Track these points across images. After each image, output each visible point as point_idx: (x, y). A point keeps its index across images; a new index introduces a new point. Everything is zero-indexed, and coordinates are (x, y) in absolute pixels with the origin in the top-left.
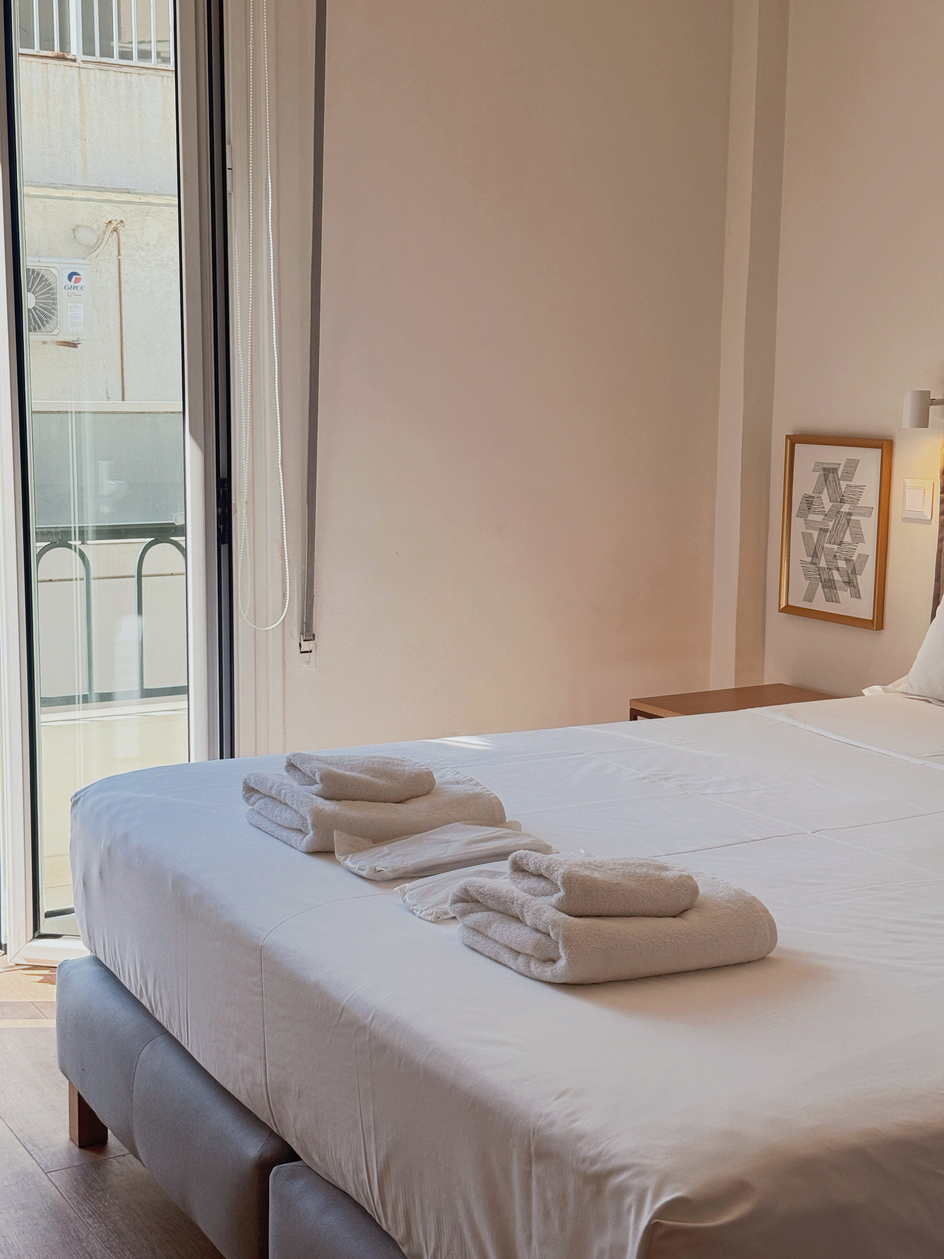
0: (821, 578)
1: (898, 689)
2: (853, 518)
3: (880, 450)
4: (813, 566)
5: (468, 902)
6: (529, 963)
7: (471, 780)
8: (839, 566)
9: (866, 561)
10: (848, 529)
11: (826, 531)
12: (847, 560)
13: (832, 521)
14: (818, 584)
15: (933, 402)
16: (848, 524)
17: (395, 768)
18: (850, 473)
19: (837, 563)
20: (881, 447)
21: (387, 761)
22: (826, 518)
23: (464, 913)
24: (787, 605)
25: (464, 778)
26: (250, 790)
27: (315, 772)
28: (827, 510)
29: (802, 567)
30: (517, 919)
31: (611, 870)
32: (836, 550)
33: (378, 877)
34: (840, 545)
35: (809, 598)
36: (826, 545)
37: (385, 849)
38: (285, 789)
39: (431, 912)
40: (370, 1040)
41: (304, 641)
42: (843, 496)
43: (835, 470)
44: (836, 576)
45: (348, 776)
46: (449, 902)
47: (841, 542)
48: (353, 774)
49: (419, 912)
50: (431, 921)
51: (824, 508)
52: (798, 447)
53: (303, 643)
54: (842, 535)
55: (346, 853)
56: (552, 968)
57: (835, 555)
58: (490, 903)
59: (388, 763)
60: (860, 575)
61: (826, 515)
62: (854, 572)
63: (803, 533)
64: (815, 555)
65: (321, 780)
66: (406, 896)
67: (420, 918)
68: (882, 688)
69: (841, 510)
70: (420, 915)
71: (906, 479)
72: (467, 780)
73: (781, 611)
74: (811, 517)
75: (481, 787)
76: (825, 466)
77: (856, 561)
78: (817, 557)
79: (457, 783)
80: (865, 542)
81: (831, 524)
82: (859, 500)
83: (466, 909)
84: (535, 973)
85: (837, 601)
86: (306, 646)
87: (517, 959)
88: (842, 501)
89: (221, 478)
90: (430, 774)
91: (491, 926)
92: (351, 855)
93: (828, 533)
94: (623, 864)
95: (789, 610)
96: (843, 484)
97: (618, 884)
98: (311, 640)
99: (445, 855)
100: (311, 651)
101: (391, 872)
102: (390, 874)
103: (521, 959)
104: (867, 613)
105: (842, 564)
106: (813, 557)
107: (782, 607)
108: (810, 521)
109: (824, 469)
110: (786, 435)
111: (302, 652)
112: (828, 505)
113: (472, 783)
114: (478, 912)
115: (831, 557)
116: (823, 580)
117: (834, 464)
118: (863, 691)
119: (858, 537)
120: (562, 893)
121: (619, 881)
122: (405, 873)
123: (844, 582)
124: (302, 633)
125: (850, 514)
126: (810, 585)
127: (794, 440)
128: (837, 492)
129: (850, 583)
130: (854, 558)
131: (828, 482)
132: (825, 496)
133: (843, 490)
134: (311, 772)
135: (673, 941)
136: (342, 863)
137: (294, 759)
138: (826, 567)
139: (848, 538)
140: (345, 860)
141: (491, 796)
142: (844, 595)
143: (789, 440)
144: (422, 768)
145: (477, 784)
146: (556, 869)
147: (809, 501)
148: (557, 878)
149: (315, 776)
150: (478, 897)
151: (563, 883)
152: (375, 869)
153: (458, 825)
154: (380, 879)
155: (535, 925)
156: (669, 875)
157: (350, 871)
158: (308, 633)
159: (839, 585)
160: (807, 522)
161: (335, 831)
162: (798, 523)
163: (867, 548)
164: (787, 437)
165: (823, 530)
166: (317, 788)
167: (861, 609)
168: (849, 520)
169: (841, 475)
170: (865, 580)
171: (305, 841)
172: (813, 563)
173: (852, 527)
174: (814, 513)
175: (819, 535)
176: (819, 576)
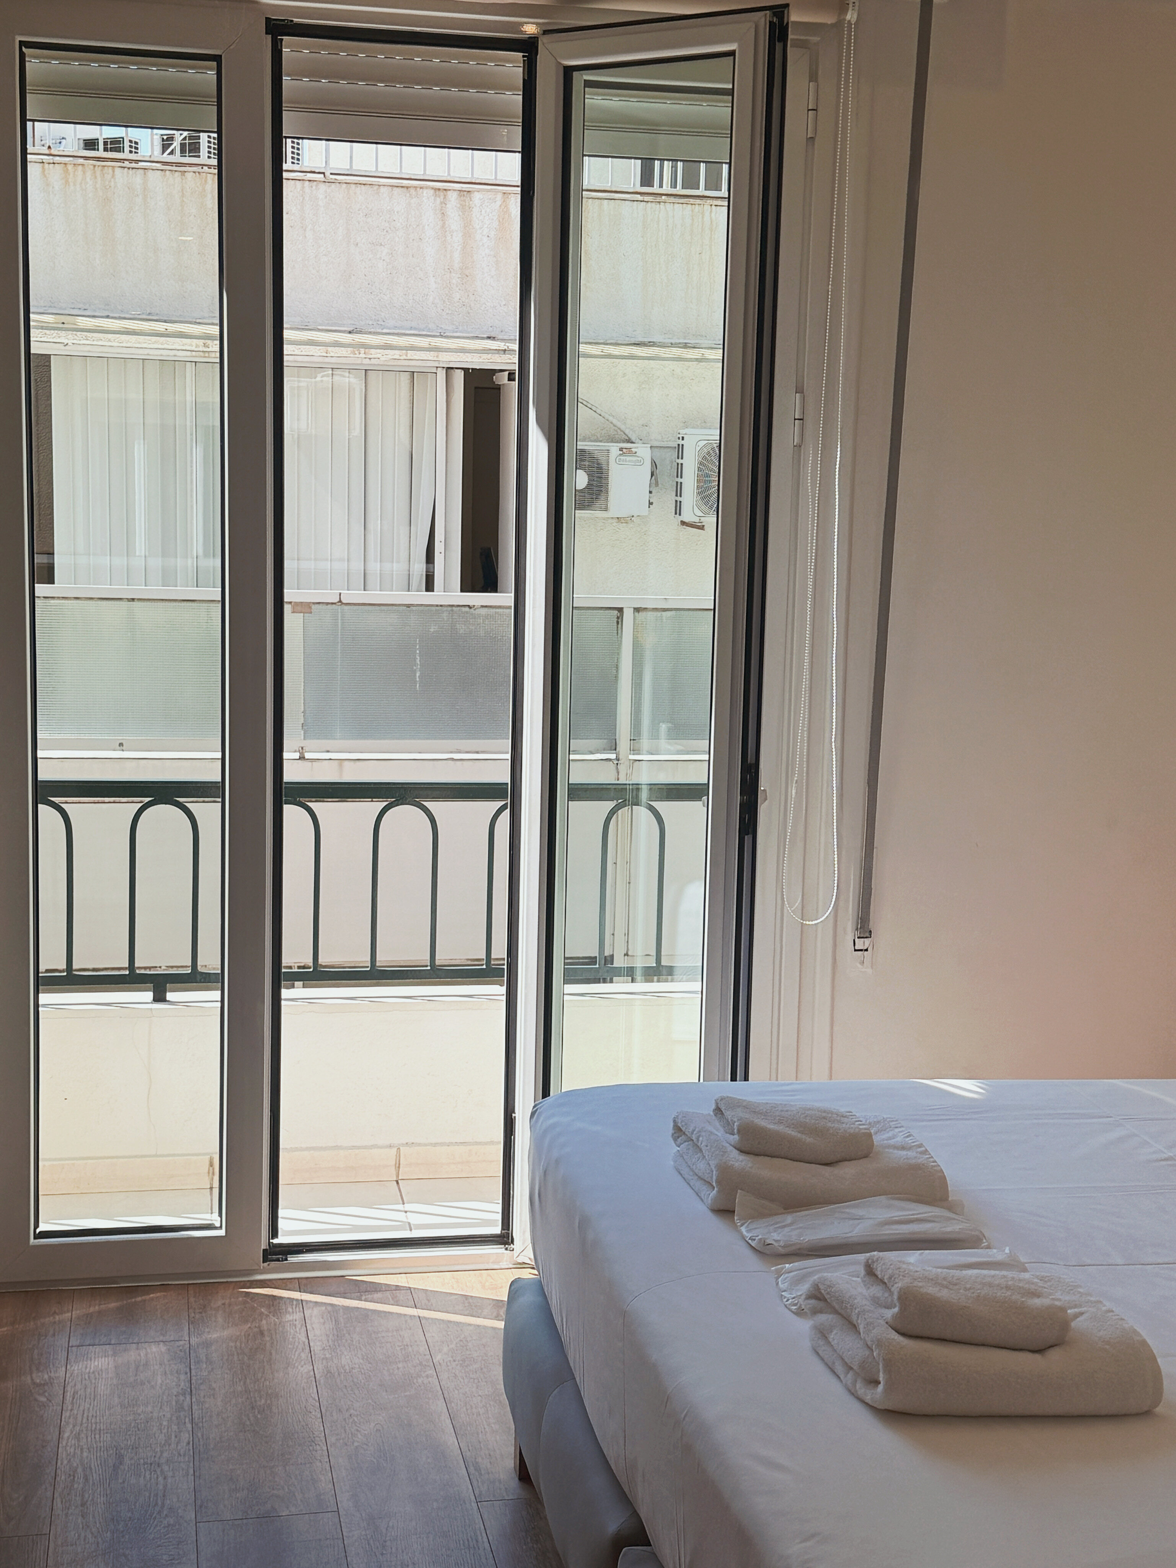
5: (820, 1300)
6: (856, 1380)
7: (921, 1146)
17: (829, 1124)
21: (824, 1114)
23: (815, 1312)
25: (913, 1142)
26: (678, 1131)
27: (735, 1122)
30: (855, 1330)
31: (966, 1289)
33: (765, 1250)
37: (789, 1218)
38: (704, 1134)
39: (796, 1302)
40: (681, 1437)
41: (858, 938)
45: (770, 1130)
46: (803, 1297)
48: (781, 1128)
49: (785, 1300)
50: (793, 1312)
53: (857, 940)
55: (745, 1219)
56: (873, 1391)
58: (836, 1306)
59: (824, 1118)
65: (739, 1131)
66: (780, 1280)
70: (787, 1304)
72: (915, 1146)
75: (928, 1156)
79: (903, 1148)
83: (816, 1307)
84: (859, 1393)
86: (860, 944)
87: (848, 1373)
89: (749, 763)
90: (870, 1135)
91: (832, 1332)
92: (750, 1221)
97: (967, 1307)
98: (866, 938)
99: (850, 1235)
100: (866, 950)
101: (782, 1247)
102: (779, 1248)
103: (851, 1374)
111: (855, 950)
113: (920, 1150)
114: (826, 1313)
120: (896, 1310)
121: (968, 1305)
122: (799, 1249)
124: (857, 929)
134: (731, 1121)
136: (739, 1228)
137: (721, 1103)
140: (742, 1225)
141: (936, 1168)
144: (861, 1127)
145: (926, 1152)
146: (897, 1281)
148: (895, 1289)
149: (735, 1124)
150: (827, 1297)
151: (899, 1298)
152: (765, 1241)
153: (883, 1199)
154: (768, 1252)
155: (865, 1340)
156: (1037, 1302)
157: (743, 1238)
158: (864, 929)
161: (739, 1191)
166: (735, 1139)
171: (711, 1196)
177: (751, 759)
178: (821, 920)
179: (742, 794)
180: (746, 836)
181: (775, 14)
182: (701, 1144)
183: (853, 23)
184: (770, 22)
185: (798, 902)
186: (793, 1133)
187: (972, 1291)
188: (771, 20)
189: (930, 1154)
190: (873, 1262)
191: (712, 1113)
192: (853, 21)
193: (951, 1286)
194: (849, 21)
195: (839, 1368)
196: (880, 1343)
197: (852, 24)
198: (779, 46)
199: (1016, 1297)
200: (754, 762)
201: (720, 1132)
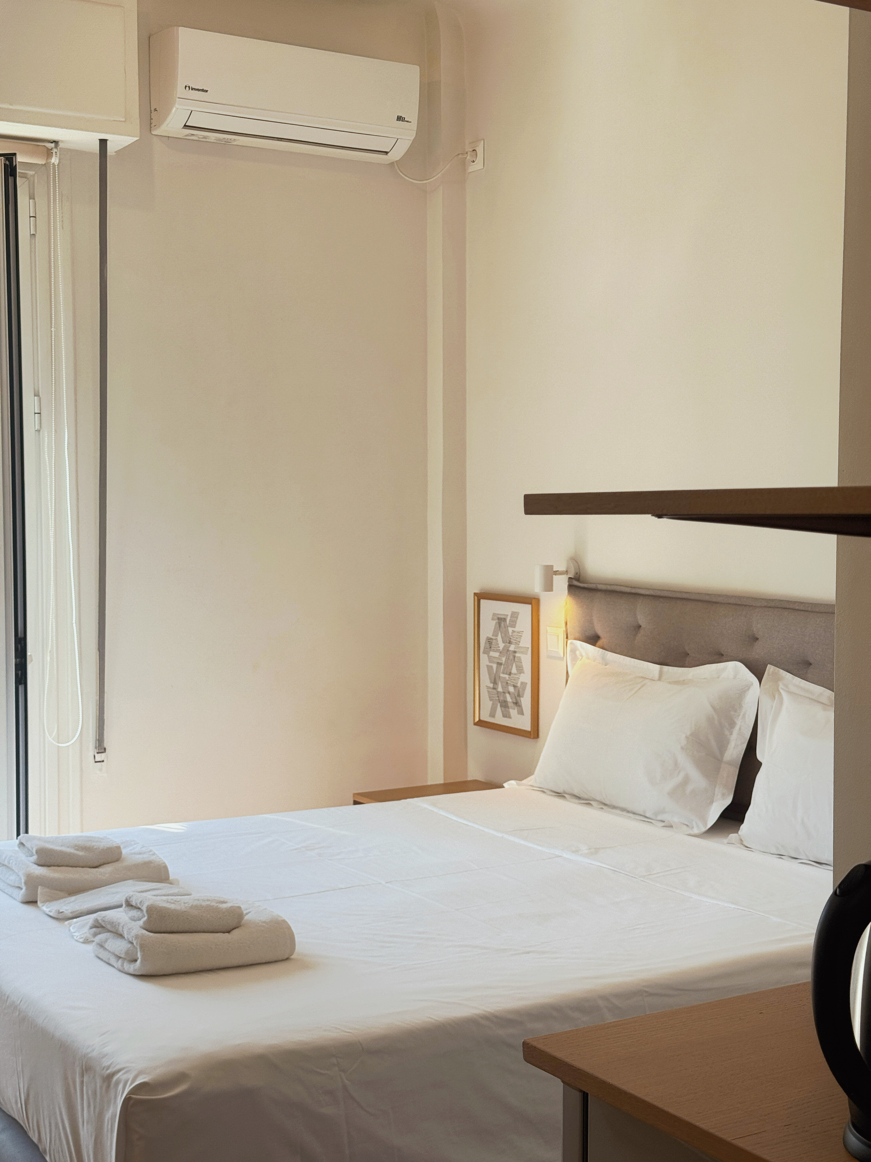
1: (530, 783)
2: (517, 655)
3: (530, 606)
4: (494, 691)
5: (98, 927)
6: (123, 963)
8: (510, 691)
9: (526, 687)
10: (514, 663)
11: (501, 664)
12: (515, 686)
13: (504, 657)
14: (497, 705)
15: (556, 573)
16: (514, 660)
17: (94, 844)
18: (514, 623)
19: (508, 688)
20: (530, 603)
22: (501, 655)
23: (95, 935)
24: (480, 720)
25: (146, 850)
28: (501, 648)
29: (487, 691)
30: (121, 936)
31: (184, 903)
32: (507, 679)
33: (59, 916)
34: (510, 675)
35: (493, 715)
36: (502, 675)
37: (73, 898)
38: (12, 860)
39: (83, 935)
40: (19, 1015)
41: (98, 753)
42: (510, 639)
43: (505, 620)
44: (509, 699)
45: (56, 850)
46: (88, 927)
47: (510, 673)
48: (62, 849)
49: (76, 937)
50: (82, 943)
51: (499, 647)
52: (482, 601)
53: (96, 755)
54: (510, 668)
55: (44, 903)
56: (134, 965)
57: (507, 683)
58: (109, 927)
59: (91, 840)
60: (523, 697)
61: (501, 653)
62: (519, 695)
63: (487, 666)
64: (495, 683)
65: (37, 852)
66: (71, 927)
67: (76, 941)
68: (516, 782)
69: (510, 649)
70: (76, 939)
71: (548, 628)
72: (148, 852)
73: (476, 724)
74: (492, 654)
76: (500, 616)
77: (520, 687)
78: (496, 684)
79: (140, 854)
80: (525, 672)
81: (504, 659)
82: (520, 642)
83: (96, 932)
84: (126, 969)
85: (510, 717)
86: (99, 757)
87: (118, 961)
88: (510, 643)
89: (19, 636)
90: (118, 848)
91: (107, 943)
92: (48, 903)
93: (503, 666)
95: (481, 723)
96: (510, 630)
97: (185, 911)
98: (102, 753)
100: (103, 761)
102: (69, 914)
103: (120, 961)
104: (527, 726)
105: (511, 689)
106: (494, 683)
107: (476, 722)
108: (491, 656)
109: (499, 619)
111: (96, 762)
112: (501, 645)
113: (151, 853)
114: (103, 933)
115: (504, 684)
116: (500, 701)
117: (504, 615)
118: (504, 784)
119: (520, 670)
120: (146, 918)
121: (186, 910)
123: (514, 703)
124: (96, 748)
125: (515, 652)
126: (493, 704)
127: (480, 597)
128: (506, 635)
129: (517, 704)
130: (519, 685)
131: (501, 628)
132: (499, 638)
133: (510, 634)
134: (31, 847)
135: (217, 947)
136: (41, 909)
137: (22, 840)
138: (502, 691)
139: (514, 670)
140: (43, 906)
141: (160, 862)
142: (513, 712)
143: (476, 597)
144: (113, 844)
145: (154, 854)
146: (145, 905)
147: (490, 642)
148: (144, 909)
149: (34, 849)
150: (103, 924)
151: (147, 911)
152: (58, 912)
153: (130, 882)
154: (61, 917)
155: (128, 939)
156: (224, 906)
157: (45, 913)
158: (101, 747)
159: (510, 705)
160: (490, 657)
161: (39, 887)
162: (484, 658)
163: (526, 677)
164: (475, 594)
165: (499, 664)
166: (35, 857)
167: (524, 723)
168: (514, 657)
169: (509, 623)
170: (526, 701)
171: (21, 894)
172: (494, 688)
173: (517, 662)
174: (494, 651)
175: (497, 668)
176: (497, 698)
177: (20, 634)
178: (71, 743)
179: (16, 657)
180: (20, 686)
181: (7, 159)
182: (12, 864)
183: (56, 165)
184: (4, 164)
186: (72, 851)
187: (188, 904)
188: (5, 163)
189: (157, 855)
190: (130, 898)
191: (17, 849)
192: (56, 163)
193: (176, 903)
194: (54, 163)
195: (113, 961)
196: (137, 937)
197: (55, 166)
198: (11, 179)
199: (213, 904)
200: (23, 636)
201: (22, 856)
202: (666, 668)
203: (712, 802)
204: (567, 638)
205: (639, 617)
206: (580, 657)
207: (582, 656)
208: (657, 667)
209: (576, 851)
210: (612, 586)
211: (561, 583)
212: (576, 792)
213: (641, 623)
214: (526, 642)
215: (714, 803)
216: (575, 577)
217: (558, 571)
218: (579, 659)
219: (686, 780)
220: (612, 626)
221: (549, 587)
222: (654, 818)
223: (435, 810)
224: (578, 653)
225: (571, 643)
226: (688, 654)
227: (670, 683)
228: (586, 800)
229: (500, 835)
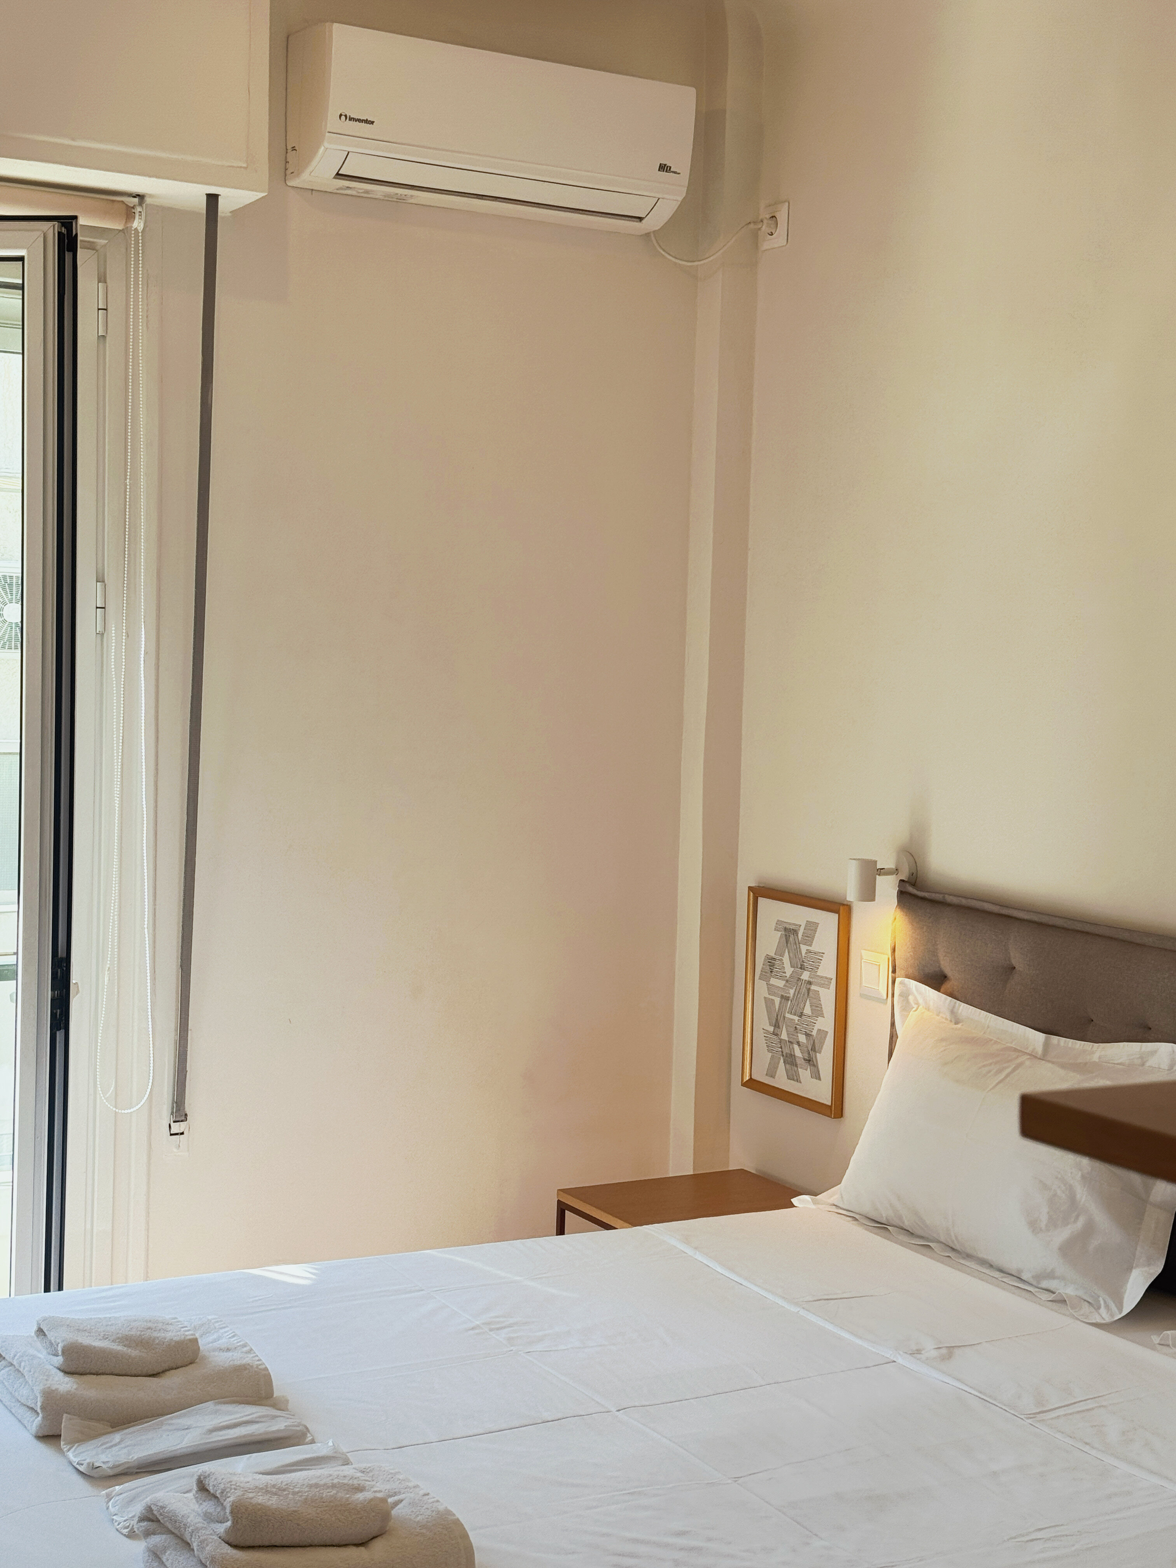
0: (782, 1052)
1: (831, 1201)
2: (813, 987)
3: (837, 915)
4: (775, 1037)
5: (153, 1521)
7: (245, 1346)
8: (800, 1041)
9: (825, 1037)
10: (808, 999)
11: (787, 999)
12: (808, 1035)
13: (792, 988)
14: (780, 1058)
15: (881, 872)
16: (808, 994)
17: (155, 1334)
18: (809, 938)
19: (798, 1036)
20: (837, 911)
21: (149, 1325)
22: (787, 985)
23: (147, 1534)
24: (751, 1079)
25: (238, 1342)
27: (59, 1343)
28: (788, 975)
29: (765, 1036)
30: (188, 1547)
31: (294, 1493)
32: (796, 1022)
33: (94, 1473)
34: (800, 1016)
35: (771, 1073)
36: (788, 1015)
37: (117, 1437)
38: (25, 1357)
39: (128, 1524)
41: (174, 1122)
42: (803, 962)
43: (795, 932)
44: (798, 1052)
45: (95, 1347)
46: (136, 1519)
47: (802, 1013)
48: (106, 1344)
49: (117, 1523)
50: (125, 1535)
51: (785, 973)
52: (762, 901)
53: (172, 1124)
54: (802, 1006)
55: (72, 1442)
57: (796, 1027)
58: (169, 1526)
59: (149, 1328)
60: (820, 1053)
61: (787, 981)
62: (814, 1049)
63: (766, 998)
64: (777, 1025)
65: (63, 1352)
66: (110, 1504)
67: (117, 1530)
68: (810, 1198)
69: (802, 978)
70: (118, 1527)
71: (863, 952)
72: (240, 1346)
73: (744, 1084)
74: (773, 981)
75: (252, 1355)
76: (788, 926)
77: (816, 1037)
78: (779, 1027)
79: (228, 1350)
80: (825, 1015)
81: (792, 992)
82: (818, 968)
83: (149, 1529)
85: (798, 1081)
86: (176, 1128)
88: (802, 968)
89: (59, 957)
90: (195, 1341)
91: (165, 1552)
92: (77, 1445)
93: (790, 1002)
94: (311, 1486)
95: (752, 1084)
96: (804, 948)
97: (295, 1511)
98: (182, 1121)
99: (178, 1447)
100: (182, 1133)
101: (111, 1468)
102: (109, 1470)
104: (825, 1097)
105: (802, 1038)
106: (775, 1026)
107: (745, 1081)
108: (773, 985)
109: (785, 929)
110: (749, 887)
111: (171, 1135)
112: (789, 971)
113: (245, 1349)
114: (159, 1534)
115: (792, 1029)
116: (785, 1055)
117: (795, 924)
118: (792, 1200)
119: (818, 1011)
120: (229, 1524)
121: (296, 1509)
122: (128, 1468)
123: (805, 1060)
124: (172, 1113)
125: (810, 983)
126: (773, 1057)
127: (759, 892)
128: (797, 956)
129: (810, 1061)
130: (814, 1033)
131: (789, 945)
132: (786, 959)
133: (803, 955)
134: (55, 1342)
136: (66, 1453)
137: (43, 1324)
138: (787, 1039)
139: (807, 1010)
140: (69, 1450)
141: (260, 1367)
142: (805, 1073)
143: (751, 893)
144: (187, 1333)
145: (251, 1351)
146: (229, 1495)
147: (771, 962)
148: (228, 1504)
149: (59, 1345)
150: (160, 1518)
151: (231, 1512)
152: (93, 1465)
153: (210, 1405)
154: (96, 1476)
155: (199, 1557)
157: (71, 1463)
158: (179, 1113)
159: (800, 1062)
160: (770, 987)
161: (65, 1415)
162: (761, 985)
163: (826, 1023)
164: (750, 888)
165: (785, 998)
166: (59, 1360)
167: (822, 1092)
168: (809, 990)
169: (802, 938)
170: (825, 1059)
171: (36, 1422)
172: (774, 1034)
173: (812, 997)
174: (776, 977)
175: (780, 1003)
176: (780, 1049)
177: (61, 953)
178: (135, 1109)
179: (53, 989)
180: (58, 1032)
181: (63, 224)
182: (24, 1368)
183: (140, 231)
184: (59, 233)
185: (112, 1088)
186: (118, 1347)
187: (300, 1494)
188: (59, 231)
189: (255, 1353)
190: (205, 1478)
191: (33, 1334)
192: (140, 229)
194: (136, 229)
196: (213, 1559)
197: (139, 233)
198: (68, 256)
199: (342, 1493)
200: (65, 955)
201: (42, 1354)
202: (1055, 1039)
203: (1130, 1269)
204: (894, 971)
205: (1012, 954)
206: (915, 1006)
207: (918, 1004)
208: (1041, 1036)
209: (916, 1353)
210: (969, 900)
211: (887, 887)
212: (907, 1224)
213: (1014, 962)
214: (828, 968)
215: (1134, 1271)
216: (909, 878)
217: (883, 869)
218: (914, 1009)
219: (1089, 1229)
220: (969, 963)
221: (869, 893)
222: (1034, 1283)
223: (690, 1251)
224: (911, 998)
225: (901, 983)
226: (1092, 1021)
227: (1063, 1066)
228: (922, 1237)
229: (793, 1309)
